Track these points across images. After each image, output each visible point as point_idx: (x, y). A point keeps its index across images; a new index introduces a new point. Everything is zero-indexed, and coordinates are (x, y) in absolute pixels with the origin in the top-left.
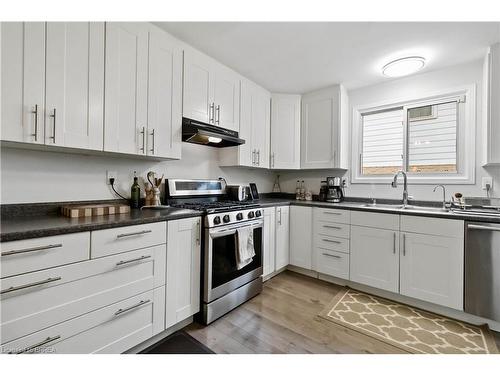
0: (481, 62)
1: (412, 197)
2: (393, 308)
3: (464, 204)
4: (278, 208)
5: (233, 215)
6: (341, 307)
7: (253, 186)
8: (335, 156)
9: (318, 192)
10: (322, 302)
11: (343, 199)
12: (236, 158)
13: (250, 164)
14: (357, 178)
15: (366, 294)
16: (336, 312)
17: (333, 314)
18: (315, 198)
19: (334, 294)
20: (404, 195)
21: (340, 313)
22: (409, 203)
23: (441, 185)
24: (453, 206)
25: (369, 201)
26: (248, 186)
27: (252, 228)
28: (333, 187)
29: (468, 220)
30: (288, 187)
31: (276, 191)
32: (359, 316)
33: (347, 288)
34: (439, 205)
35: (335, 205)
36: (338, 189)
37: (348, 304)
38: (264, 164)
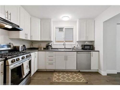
0: (76, 22)
1: (66, 47)
2: (65, 73)
3: (75, 48)
4: (35, 53)
5: (20, 57)
6: (55, 77)
7: (24, 46)
8: (50, 38)
9: (45, 47)
10: (50, 78)
11: (52, 48)
12: (19, 35)
13: (24, 38)
14: (55, 43)
15: (59, 72)
16: (55, 79)
17: (54, 80)
18: (44, 49)
19: (52, 74)
20: (65, 47)
21: (56, 79)
22: (66, 49)
23: (71, 45)
24: (73, 49)
25: (58, 49)
26: (22, 46)
27: (28, 61)
28: (50, 46)
29: (77, 51)
30: (35, 46)
31: (32, 47)
32: (60, 78)
33: (55, 71)
34: (70, 49)
35: (50, 50)
36: (51, 46)
37: (56, 76)
38: (29, 39)
